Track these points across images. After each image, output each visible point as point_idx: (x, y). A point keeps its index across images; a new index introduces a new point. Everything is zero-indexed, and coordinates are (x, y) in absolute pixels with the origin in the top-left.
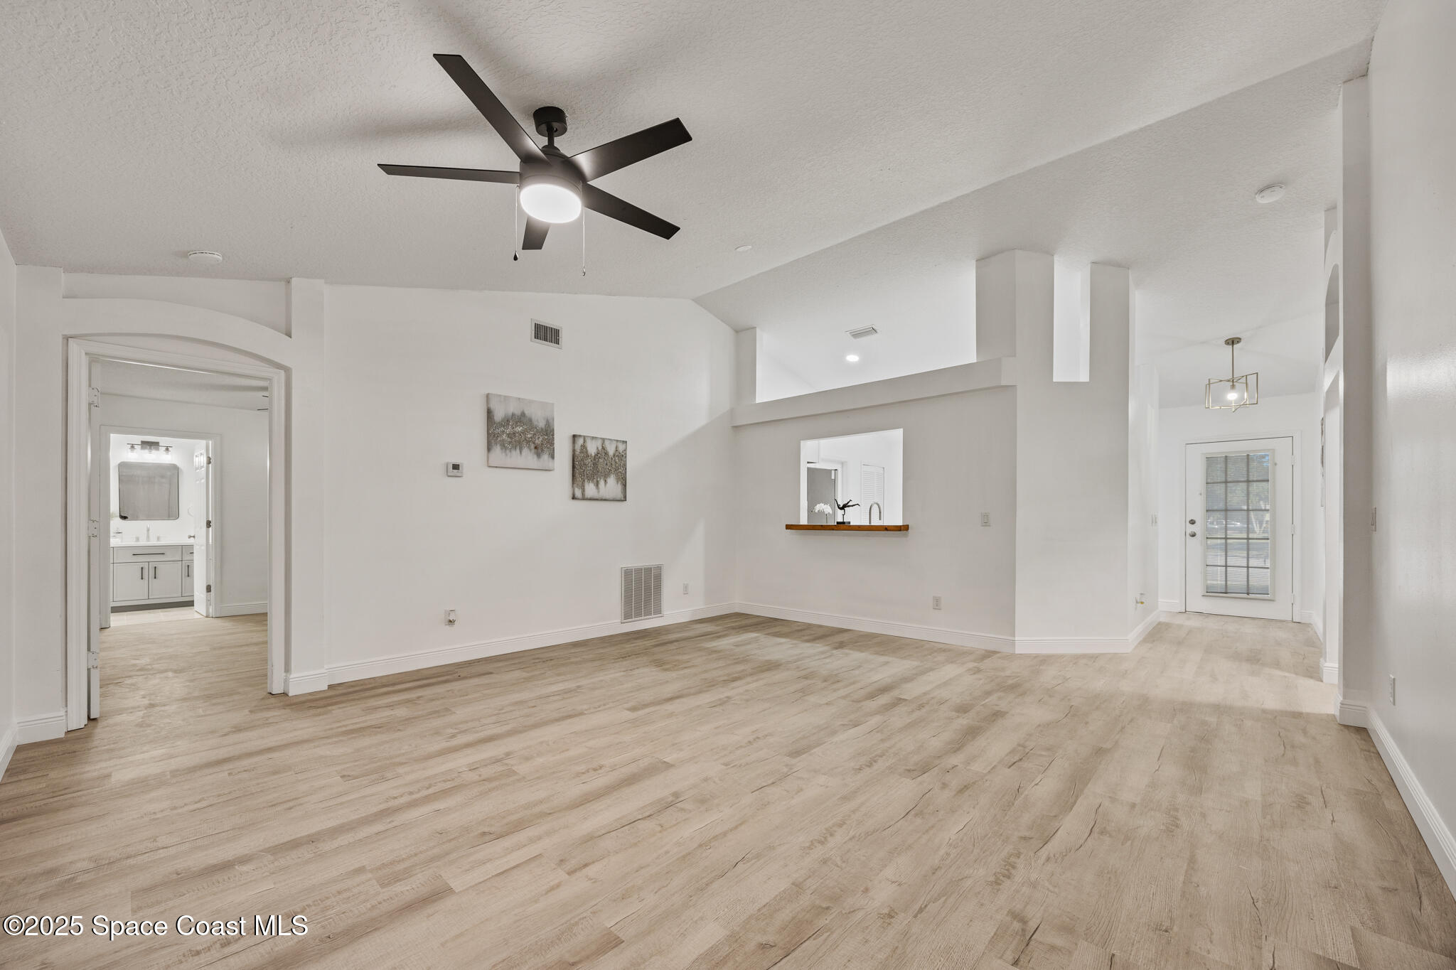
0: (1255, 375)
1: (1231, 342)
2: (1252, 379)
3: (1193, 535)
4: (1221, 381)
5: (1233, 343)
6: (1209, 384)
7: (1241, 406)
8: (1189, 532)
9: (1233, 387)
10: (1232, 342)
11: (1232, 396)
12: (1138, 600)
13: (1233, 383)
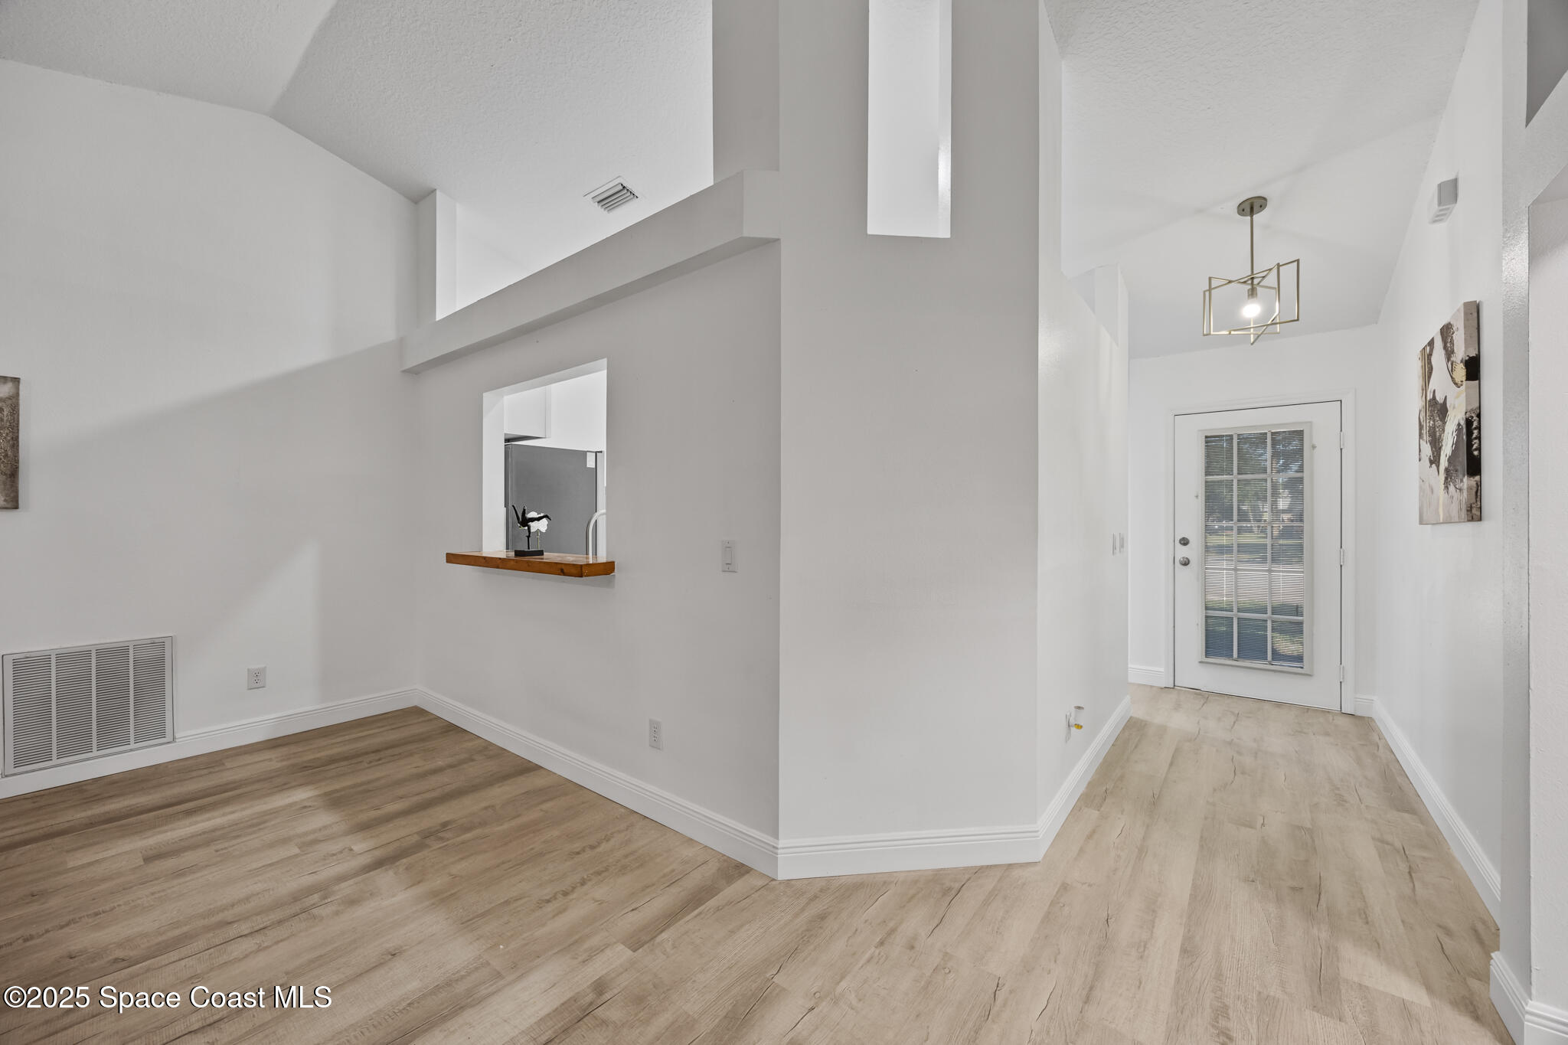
0: (1296, 263)
1: (1248, 209)
2: (1289, 272)
3: (1186, 563)
4: (1230, 282)
5: (1252, 212)
6: (1210, 289)
7: (1266, 328)
8: (1178, 558)
9: (1252, 293)
10: (1252, 207)
11: (1251, 311)
12: (1072, 722)
13: (1252, 286)
